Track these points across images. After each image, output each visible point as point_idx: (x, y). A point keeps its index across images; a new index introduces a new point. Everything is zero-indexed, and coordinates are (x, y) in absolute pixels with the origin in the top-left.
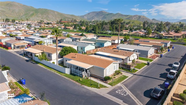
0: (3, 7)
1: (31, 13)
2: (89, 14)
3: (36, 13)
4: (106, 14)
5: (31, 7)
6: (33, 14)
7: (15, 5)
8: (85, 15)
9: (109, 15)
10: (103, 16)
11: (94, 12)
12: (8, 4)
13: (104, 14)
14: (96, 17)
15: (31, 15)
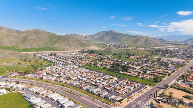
0: (32, 34)
1: (55, 39)
2: (99, 33)
3: (58, 40)
4: (115, 34)
5: (54, 34)
6: (56, 41)
7: (41, 33)
8: (95, 34)
9: (118, 35)
10: (112, 36)
11: (104, 32)
12: (36, 32)
13: (113, 34)
14: (106, 37)
15: (55, 41)
